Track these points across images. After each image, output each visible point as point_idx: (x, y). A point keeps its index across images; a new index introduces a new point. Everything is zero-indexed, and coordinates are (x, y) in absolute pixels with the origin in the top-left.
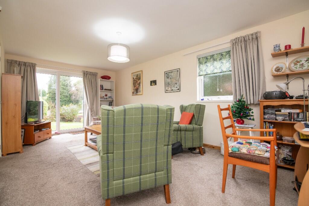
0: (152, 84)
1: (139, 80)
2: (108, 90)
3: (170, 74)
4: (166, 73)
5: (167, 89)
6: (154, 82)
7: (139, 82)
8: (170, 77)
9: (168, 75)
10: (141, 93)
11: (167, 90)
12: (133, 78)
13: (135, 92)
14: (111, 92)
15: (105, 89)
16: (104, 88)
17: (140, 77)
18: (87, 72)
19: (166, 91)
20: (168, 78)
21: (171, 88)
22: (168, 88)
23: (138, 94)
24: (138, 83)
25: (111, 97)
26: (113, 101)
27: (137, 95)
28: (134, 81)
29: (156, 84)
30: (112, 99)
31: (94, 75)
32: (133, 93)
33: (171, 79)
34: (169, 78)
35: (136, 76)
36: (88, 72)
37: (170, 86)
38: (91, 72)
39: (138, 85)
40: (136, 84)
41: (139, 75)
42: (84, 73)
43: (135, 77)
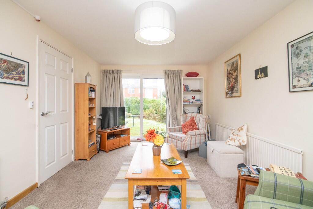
0: (259, 76)
1: (235, 72)
2: (196, 91)
3: (303, 46)
4: (292, 46)
5: (295, 83)
6: (262, 72)
7: (235, 74)
8: (304, 51)
9: (297, 48)
10: (238, 94)
11: (294, 87)
12: (227, 70)
13: (229, 93)
14: (200, 93)
15: (192, 90)
16: (190, 89)
17: (237, 66)
18: (169, 71)
19: (293, 89)
20: (298, 55)
21: (308, 80)
22: (299, 81)
23: (234, 95)
24: (234, 77)
25: (200, 100)
26: (201, 105)
27: (232, 97)
28: (228, 74)
29: (266, 75)
30: (201, 103)
31: (177, 73)
32: (227, 93)
33: (306, 56)
34: (303, 55)
35: (230, 66)
36: (171, 71)
37: (303, 75)
38: (173, 71)
39: (234, 80)
40: (232, 79)
41: (235, 63)
42: (166, 73)
43: (229, 68)
